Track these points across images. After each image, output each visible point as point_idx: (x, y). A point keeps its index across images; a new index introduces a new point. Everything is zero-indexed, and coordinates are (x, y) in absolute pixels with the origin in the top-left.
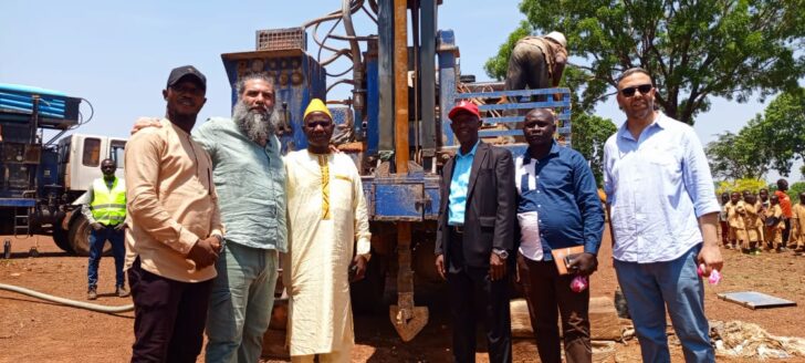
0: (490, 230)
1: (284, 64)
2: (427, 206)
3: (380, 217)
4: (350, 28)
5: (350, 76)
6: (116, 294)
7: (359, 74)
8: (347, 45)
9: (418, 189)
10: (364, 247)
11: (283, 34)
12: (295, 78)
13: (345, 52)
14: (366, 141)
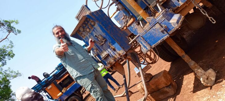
1: (86, 22)
2: (167, 29)
3: (153, 46)
12: (92, 23)
14: (133, 16)
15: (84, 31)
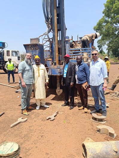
0: (71, 79)
1: (35, 46)
2: (61, 73)
4: (48, 36)
5: (49, 46)
6: (13, 83)
7: (51, 45)
8: (48, 40)
9: (59, 70)
10: (47, 81)
11: (35, 39)
12: (37, 48)
13: (48, 41)
14: (53, 58)
15: (30, 48)
